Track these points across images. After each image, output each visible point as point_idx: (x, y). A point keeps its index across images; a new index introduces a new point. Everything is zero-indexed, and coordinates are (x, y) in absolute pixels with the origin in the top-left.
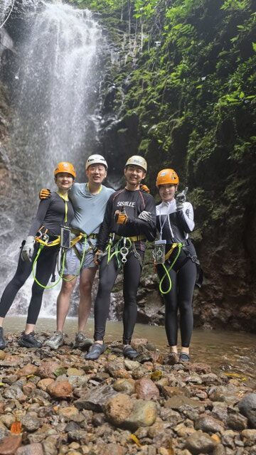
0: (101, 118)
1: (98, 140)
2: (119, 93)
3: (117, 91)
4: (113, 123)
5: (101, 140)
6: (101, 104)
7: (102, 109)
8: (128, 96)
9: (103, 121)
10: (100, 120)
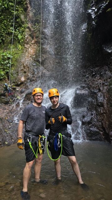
1: (95, 23)
4: (103, 7)
9: (96, 10)
10: (94, 10)
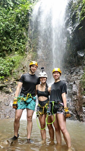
0: (71, 28)
2: (77, 13)
3: (77, 12)
5: (72, 37)
6: (71, 22)
7: (72, 24)
8: (81, 12)
